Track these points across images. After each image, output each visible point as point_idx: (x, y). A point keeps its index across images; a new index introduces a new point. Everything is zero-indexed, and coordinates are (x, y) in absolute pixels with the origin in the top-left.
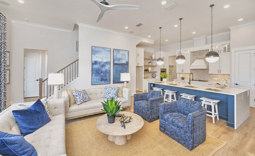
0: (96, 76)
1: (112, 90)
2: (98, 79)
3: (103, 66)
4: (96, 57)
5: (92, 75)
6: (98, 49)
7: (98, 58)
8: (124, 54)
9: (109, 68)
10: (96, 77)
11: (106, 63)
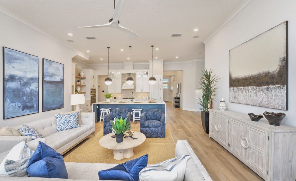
0: (13, 102)
1: (72, 118)
2: (17, 106)
3: (26, 84)
4: (13, 67)
5: (5, 101)
6: (16, 55)
7: (16, 70)
8: (58, 68)
9: (36, 88)
10: (13, 104)
11: (32, 79)
